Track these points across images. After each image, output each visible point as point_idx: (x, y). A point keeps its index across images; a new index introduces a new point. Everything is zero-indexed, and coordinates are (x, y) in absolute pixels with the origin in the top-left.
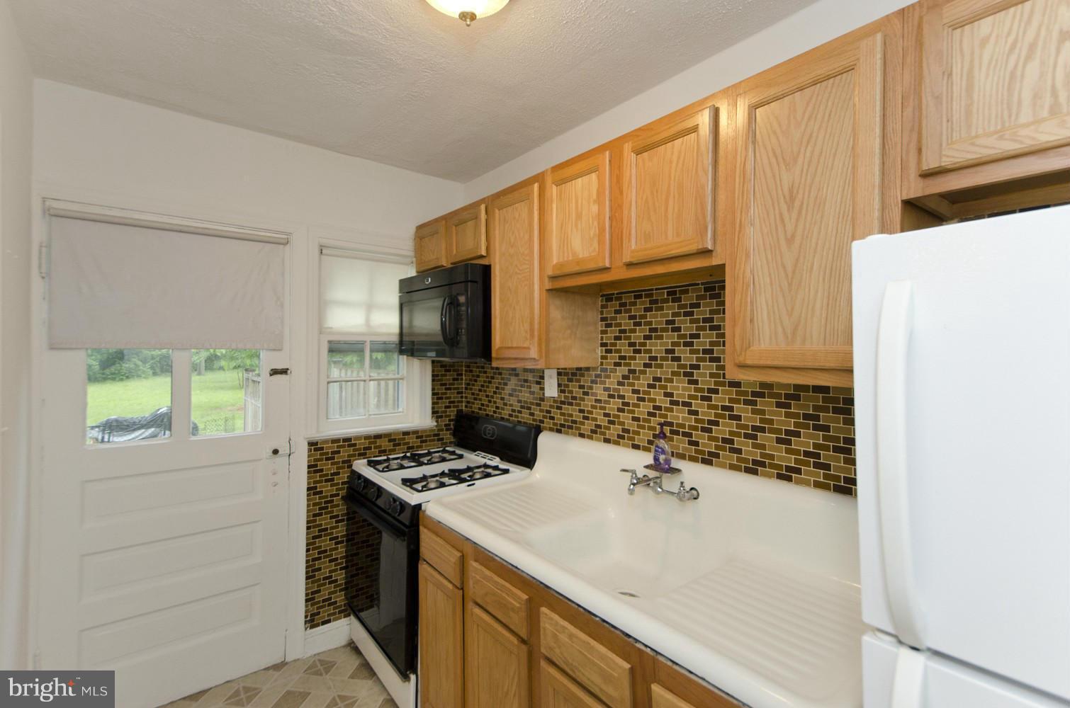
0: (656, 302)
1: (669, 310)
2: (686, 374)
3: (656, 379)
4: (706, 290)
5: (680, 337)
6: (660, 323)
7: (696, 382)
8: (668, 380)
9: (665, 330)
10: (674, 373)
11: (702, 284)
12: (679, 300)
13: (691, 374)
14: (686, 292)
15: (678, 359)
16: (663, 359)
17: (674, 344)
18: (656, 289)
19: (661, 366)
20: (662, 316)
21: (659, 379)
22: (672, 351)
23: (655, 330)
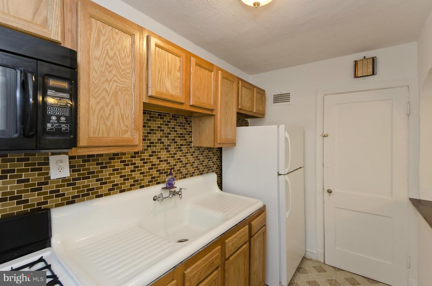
0: (153, 117)
1: (159, 122)
2: (166, 149)
3: (153, 152)
4: (173, 117)
5: (163, 134)
6: (155, 127)
7: (169, 151)
8: (158, 152)
9: (158, 130)
10: (161, 149)
11: (172, 114)
12: (163, 118)
13: (168, 148)
14: (166, 116)
15: (163, 143)
16: (156, 143)
17: (161, 136)
18: (153, 112)
19: (156, 146)
20: (156, 124)
21: (155, 152)
22: (160, 140)
23: (153, 130)
